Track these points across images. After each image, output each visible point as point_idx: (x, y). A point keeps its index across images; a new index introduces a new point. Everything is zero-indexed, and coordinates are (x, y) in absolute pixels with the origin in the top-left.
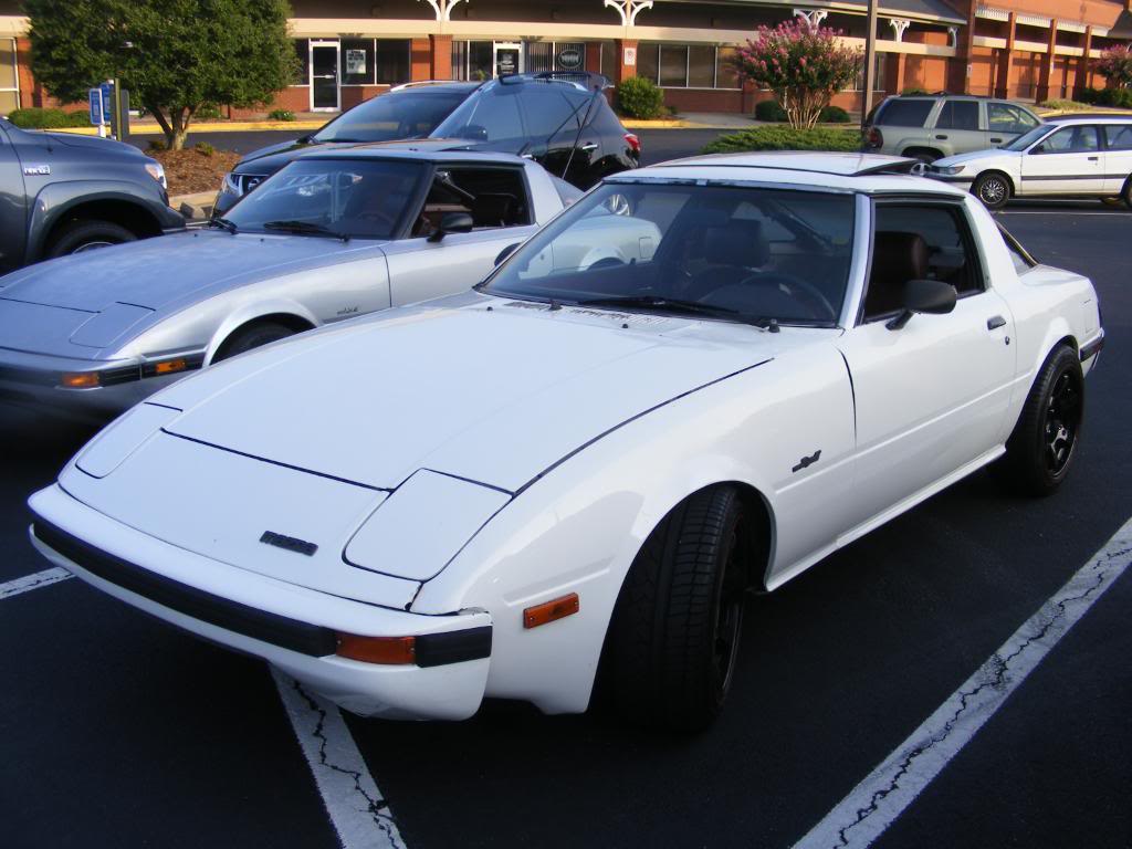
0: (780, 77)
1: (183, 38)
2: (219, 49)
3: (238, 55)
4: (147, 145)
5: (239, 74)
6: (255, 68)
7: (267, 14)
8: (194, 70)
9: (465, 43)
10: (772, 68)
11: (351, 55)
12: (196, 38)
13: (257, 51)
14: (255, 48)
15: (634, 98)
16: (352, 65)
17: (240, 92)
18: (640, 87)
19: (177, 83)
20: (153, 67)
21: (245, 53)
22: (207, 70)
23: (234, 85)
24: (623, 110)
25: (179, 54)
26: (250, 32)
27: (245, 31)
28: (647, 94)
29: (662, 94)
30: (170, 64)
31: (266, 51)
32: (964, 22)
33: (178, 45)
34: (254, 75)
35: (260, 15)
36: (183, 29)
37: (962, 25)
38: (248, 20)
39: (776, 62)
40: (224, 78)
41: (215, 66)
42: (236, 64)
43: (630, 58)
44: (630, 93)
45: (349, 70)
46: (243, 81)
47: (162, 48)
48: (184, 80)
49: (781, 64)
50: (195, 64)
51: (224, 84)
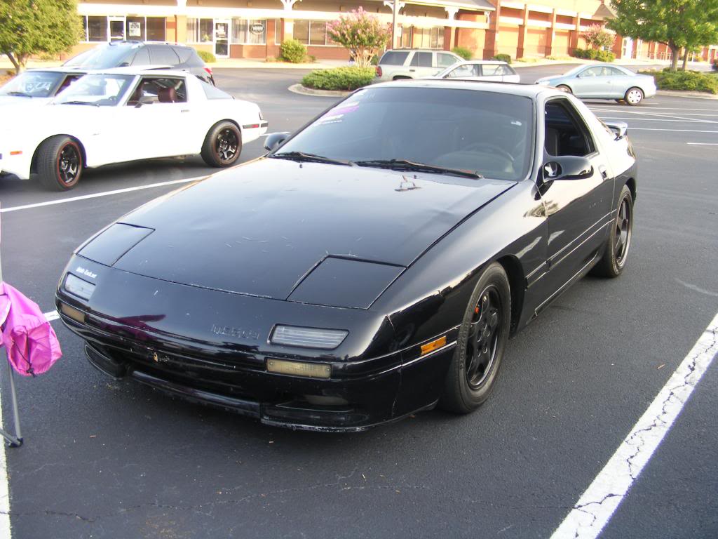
0: (347, 40)
1: (20, 18)
2: (39, 24)
3: (50, 27)
4: (6, 73)
5: (50, 37)
6: (59, 34)
7: (66, 6)
8: (25, 34)
9: (197, 19)
10: (343, 35)
11: (132, 26)
12: (27, 18)
13: (60, 25)
14: (58, 23)
15: (289, 51)
16: (132, 31)
17: (51, 46)
18: (293, 45)
19: (18, 41)
20: (5, 32)
21: (53, 26)
22: (33, 34)
23: (48, 43)
24: (284, 57)
25: (19, 26)
26: (56, 15)
27: (53, 14)
28: (297, 49)
29: (306, 49)
30: (14, 31)
31: (66, 25)
32: (494, 9)
33: (18, 21)
34: (58, 37)
35: (62, 6)
36: (20, 13)
37: (493, 11)
38: (55, 9)
39: (345, 32)
40: (42, 39)
41: (37, 32)
42: (49, 31)
43: (289, 29)
44: (288, 48)
45: (131, 34)
46: (52, 40)
47: (10, 22)
48: (21, 38)
49: (348, 34)
50: (27, 31)
51: (42, 42)
